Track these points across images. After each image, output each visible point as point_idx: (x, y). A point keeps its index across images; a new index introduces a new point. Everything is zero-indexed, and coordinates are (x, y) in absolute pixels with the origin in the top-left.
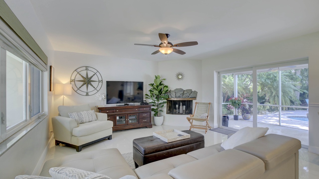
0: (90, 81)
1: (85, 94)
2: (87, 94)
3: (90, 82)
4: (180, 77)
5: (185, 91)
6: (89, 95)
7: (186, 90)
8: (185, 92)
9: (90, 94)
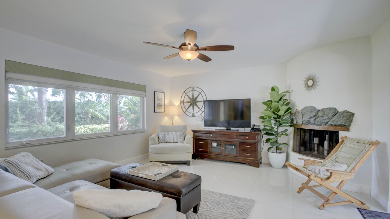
0: (195, 101)
1: (191, 115)
2: (193, 116)
3: (195, 103)
4: (310, 83)
5: (320, 111)
6: (195, 117)
7: (322, 110)
8: (320, 114)
9: (196, 115)
